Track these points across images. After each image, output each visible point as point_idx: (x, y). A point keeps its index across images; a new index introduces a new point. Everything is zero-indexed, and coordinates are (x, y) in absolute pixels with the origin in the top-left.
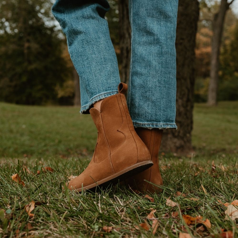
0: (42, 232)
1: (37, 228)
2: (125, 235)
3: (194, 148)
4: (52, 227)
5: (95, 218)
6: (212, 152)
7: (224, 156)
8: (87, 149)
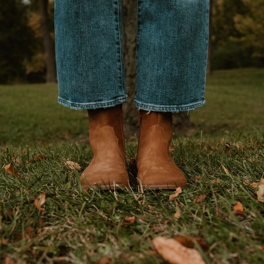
0: (57, 227)
1: (50, 223)
2: (153, 225)
3: (193, 125)
4: (69, 221)
5: (113, 208)
6: (213, 128)
7: (227, 132)
8: (70, 132)
